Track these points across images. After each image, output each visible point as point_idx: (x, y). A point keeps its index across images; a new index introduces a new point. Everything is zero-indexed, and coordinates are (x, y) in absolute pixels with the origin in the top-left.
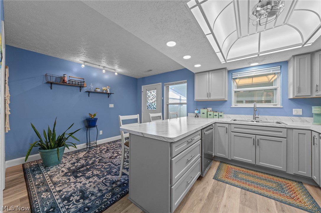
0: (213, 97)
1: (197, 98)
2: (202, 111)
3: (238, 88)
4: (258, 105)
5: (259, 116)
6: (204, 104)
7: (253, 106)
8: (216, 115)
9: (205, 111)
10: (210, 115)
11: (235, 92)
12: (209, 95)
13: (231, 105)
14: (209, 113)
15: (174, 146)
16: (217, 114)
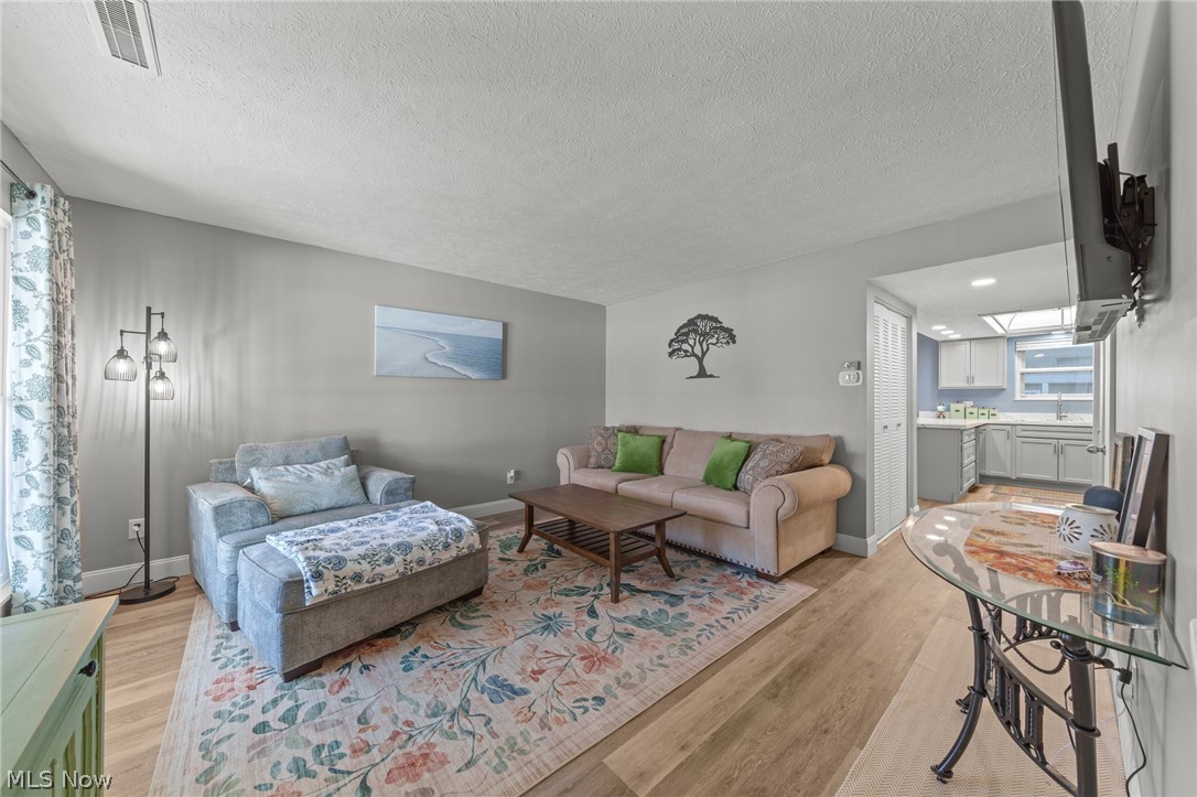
0: (978, 384)
1: (945, 383)
2: (954, 406)
3: (1027, 367)
4: (1065, 397)
5: (1069, 415)
6: (958, 395)
7: (1056, 398)
8: (983, 414)
9: (960, 406)
10: (971, 413)
11: (1022, 374)
12: (970, 379)
13: (1014, 396)
14: (968, 411)
15: (965, 433)
16: (986, 411)
